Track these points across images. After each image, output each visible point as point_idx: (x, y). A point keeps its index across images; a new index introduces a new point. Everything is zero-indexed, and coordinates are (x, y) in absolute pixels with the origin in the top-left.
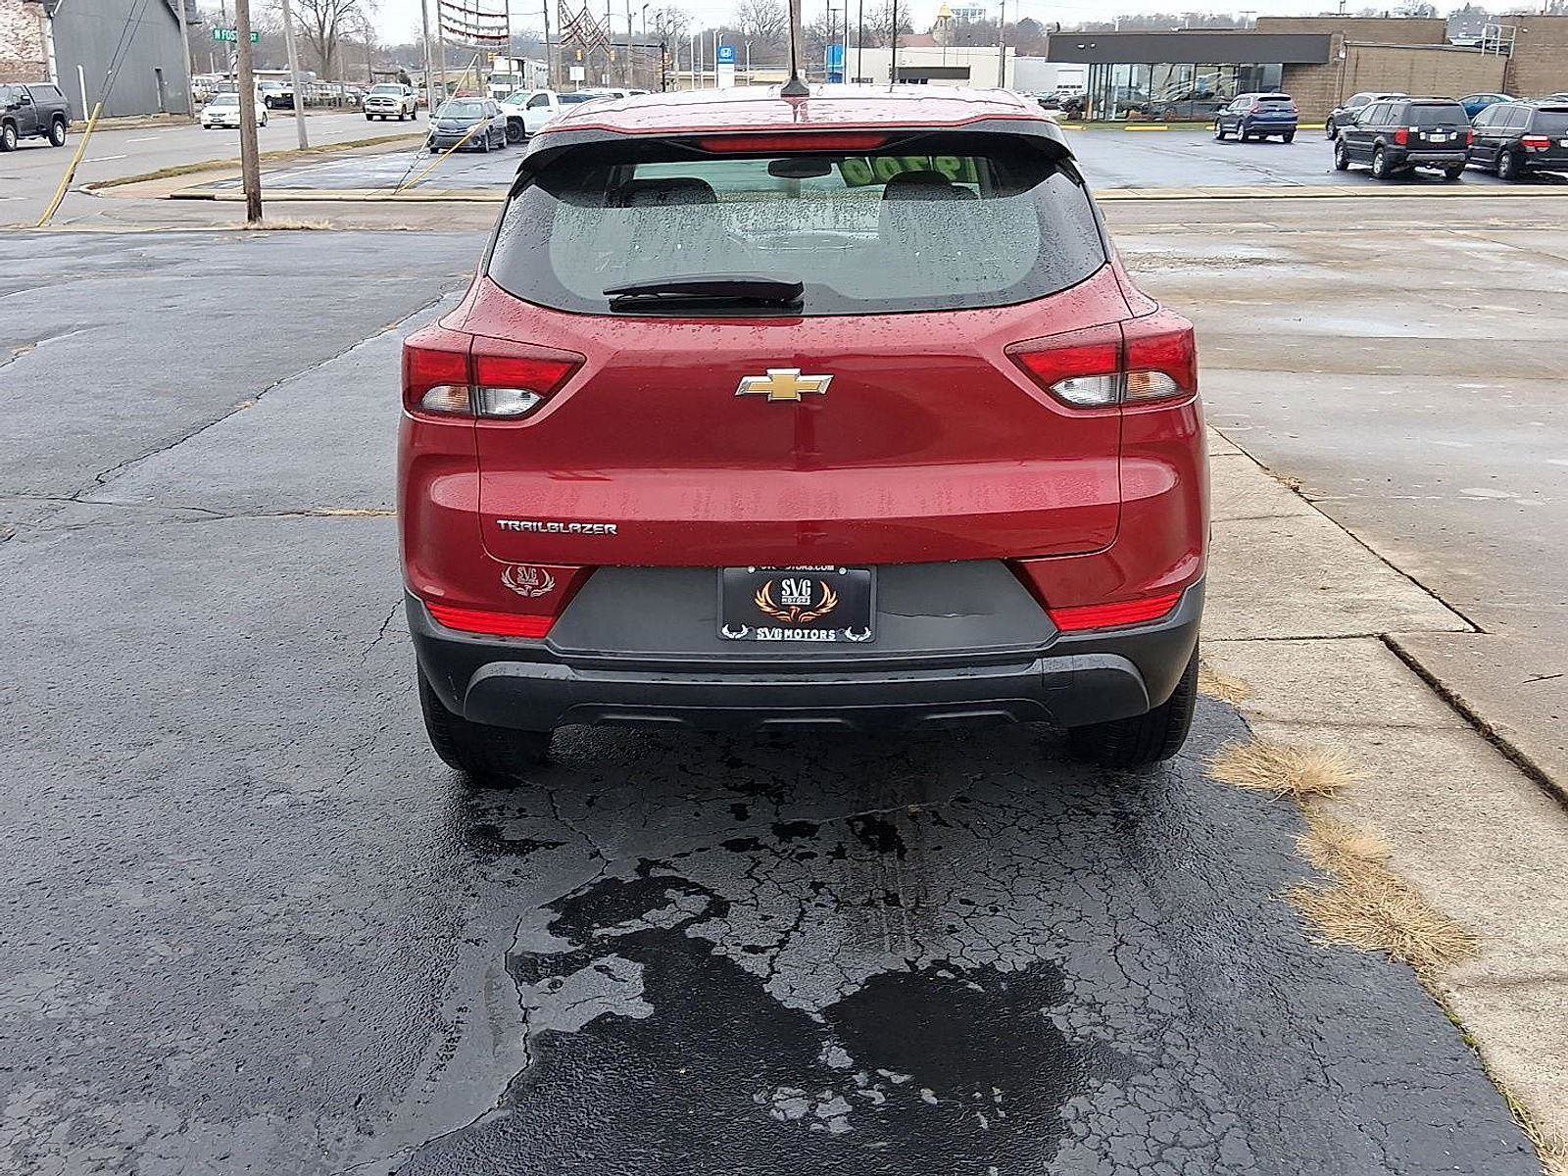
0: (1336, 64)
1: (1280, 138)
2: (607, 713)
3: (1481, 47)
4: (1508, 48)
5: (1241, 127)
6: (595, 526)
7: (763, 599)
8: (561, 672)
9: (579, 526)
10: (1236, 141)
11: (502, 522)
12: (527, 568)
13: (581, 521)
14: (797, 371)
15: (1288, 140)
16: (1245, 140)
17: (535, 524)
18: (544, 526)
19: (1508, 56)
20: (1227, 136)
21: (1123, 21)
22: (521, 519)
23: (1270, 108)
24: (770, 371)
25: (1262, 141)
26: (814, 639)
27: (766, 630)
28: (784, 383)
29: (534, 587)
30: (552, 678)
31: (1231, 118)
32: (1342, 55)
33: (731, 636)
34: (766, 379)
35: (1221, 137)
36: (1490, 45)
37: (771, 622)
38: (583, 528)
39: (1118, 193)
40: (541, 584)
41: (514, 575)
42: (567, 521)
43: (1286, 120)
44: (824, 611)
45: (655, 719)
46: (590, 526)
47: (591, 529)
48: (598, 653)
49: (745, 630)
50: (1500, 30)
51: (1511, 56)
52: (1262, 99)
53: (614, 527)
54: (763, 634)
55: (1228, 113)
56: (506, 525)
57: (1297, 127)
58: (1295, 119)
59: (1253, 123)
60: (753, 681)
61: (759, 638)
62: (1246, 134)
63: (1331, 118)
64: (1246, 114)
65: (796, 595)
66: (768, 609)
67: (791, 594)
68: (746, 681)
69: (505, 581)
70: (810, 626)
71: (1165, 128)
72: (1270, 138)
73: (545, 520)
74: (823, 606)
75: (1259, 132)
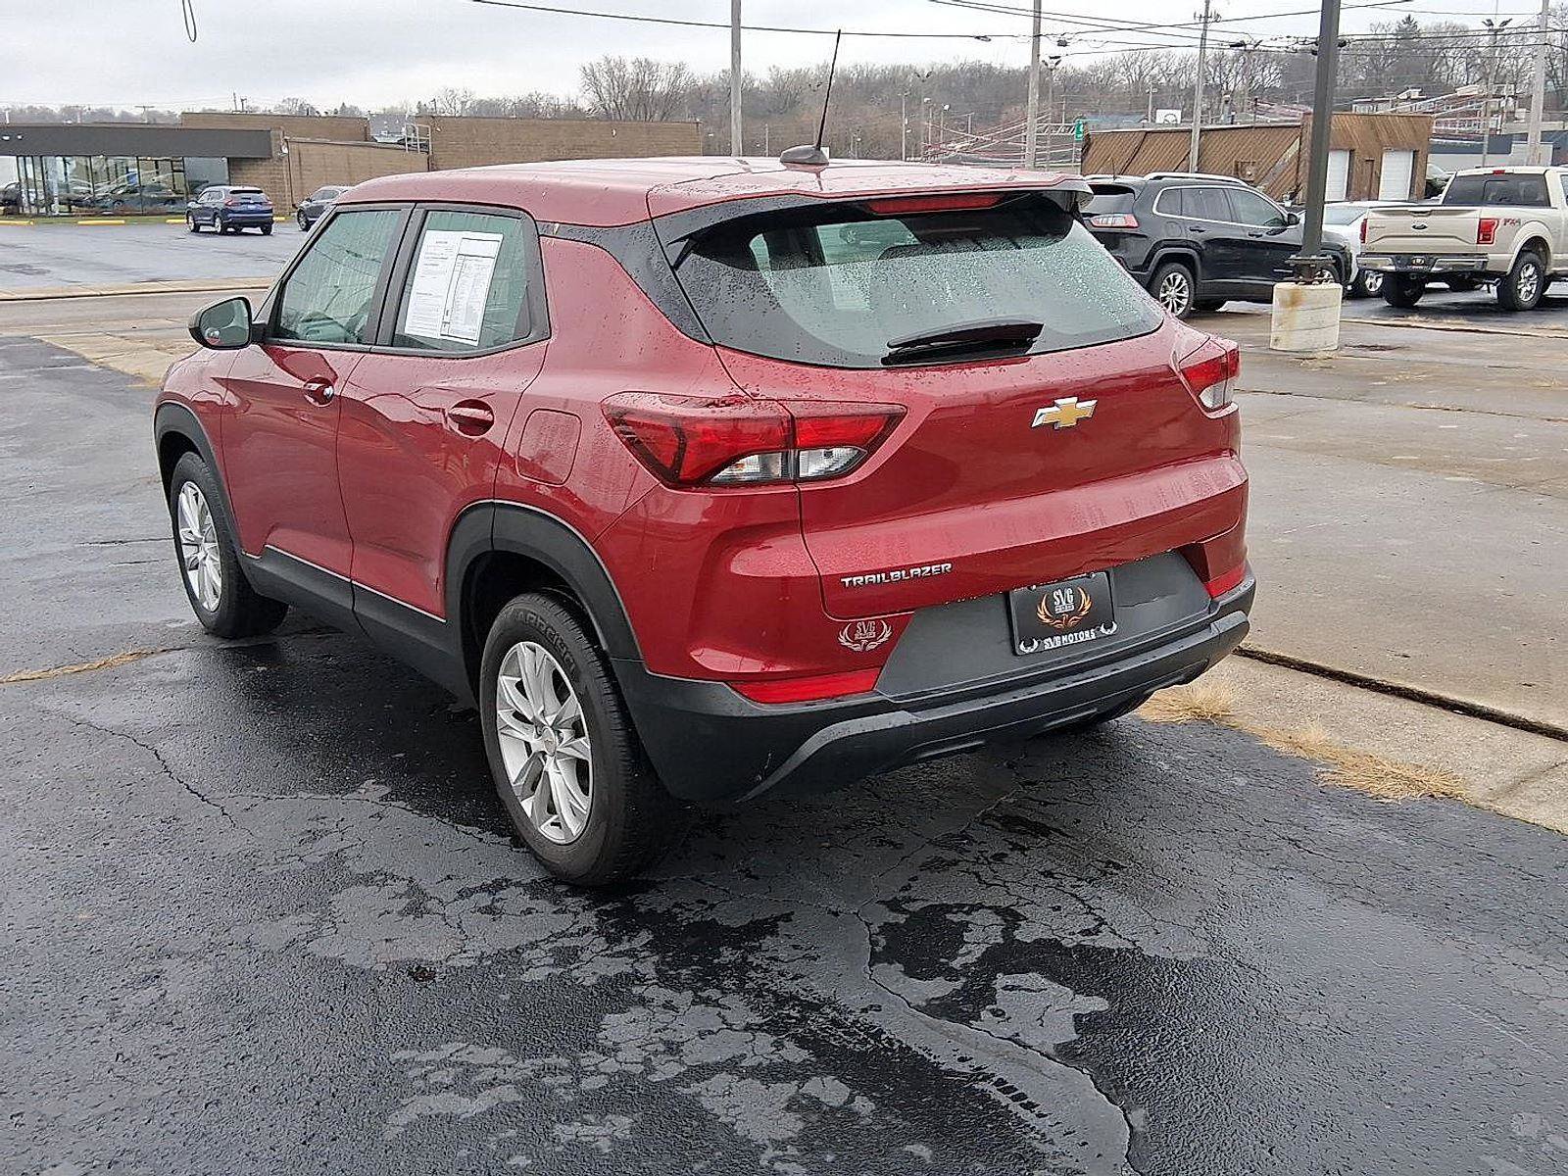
0: (280, 159)
1: (258, 230)
2: (921, 753)
3: (404, 144)
4: (427, 146)
5: (218, 220)
6: (933, 567)
7: (1042, 613)
8: (901, 718)
9: (919, 570)
10: (215, 233)
11: (847, 580)
12: (866, 622)
13: (920, 565)
14: (1075, 399)
15: (267, 232)
16: (224, 233)
17: (879, 576)
18: (888, 577)
19: (428, 153)
20: (202, 229)
21: (69, 111)
22: (863, 574)
23: (243, 201)
24: (1058, 402)
25: (238, 233)
26: (1082, 639)
27: (1050, 639)
28: (1068, 411)
29: (870, 640)
30: (898, 725)
31: (204, 211)
32: (285, 151)
33: (1027, 651)
34: (1055, 409)
35: (196, 230)
36: (412, 143)
37: (1053, 633)
38: (922, 572)
39: (144, 287)
40: (877, 636)
41: (852, 634)
42: (907, 568)
43: (263, 212)
44: (1083, 613)
45: (967, 745)
46: (928, 569)
47: (930, 571)
48: (925, 693)
49: (1036, 643)
50: (417, 128)
51: (431, 154)
52: (234, 192)
53: (949, 565)
54: (1048, 644)
55: (198, 206)
56: (851, 582)
57: (274, 219)
58: (271, 211)
59: (230, 215)
60: (1058, 686)
61: (1046, 648)
62: (224, 227)
63: (301, 211)
64: (221, 206)
65: (1064, 603)
66: (1048, 621)
67: (1061, 604)
68: (1050, 688)
69: (842, 640)
70: (1076, 629)
71: (123, 222)
72: (245, 230)
73: (887, 571)
74: (1083, 610)
75: (233, 224)
